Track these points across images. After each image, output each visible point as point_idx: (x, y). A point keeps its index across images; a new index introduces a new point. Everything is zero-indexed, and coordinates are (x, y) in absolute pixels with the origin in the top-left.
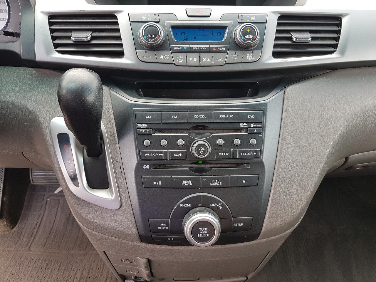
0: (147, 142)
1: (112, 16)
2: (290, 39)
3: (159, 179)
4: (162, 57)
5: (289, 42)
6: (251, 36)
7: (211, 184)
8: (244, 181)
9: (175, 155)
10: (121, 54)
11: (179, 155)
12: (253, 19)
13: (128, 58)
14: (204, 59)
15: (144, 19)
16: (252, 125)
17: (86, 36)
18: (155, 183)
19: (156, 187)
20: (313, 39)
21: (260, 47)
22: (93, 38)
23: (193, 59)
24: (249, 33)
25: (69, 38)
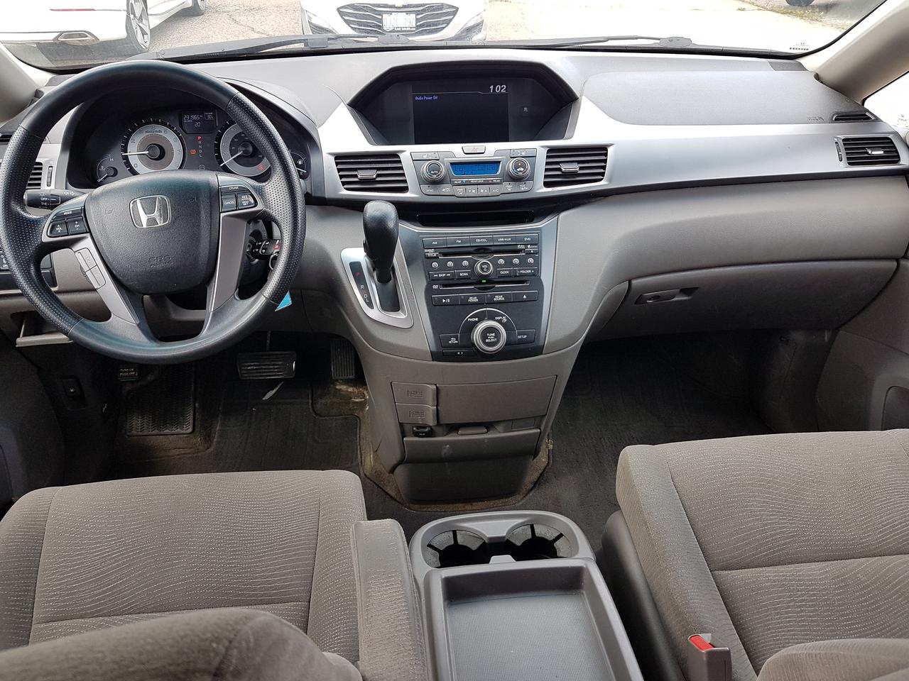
0: (435, 264)
1: (395, 155)
2: (559, 169)
3: (448, 297)
4: (444, 190)
5: (559, 173)
6: (522, 169)
7: (495, 299)
8: (525, 297)
9: (461, 274)
10: (405, 189)
11: (465, 274)
12: (524, 154)
13: (412, 192)
14: (482, 191)
15: (425, 157)
16: (529, 246)
17: (372, 174)
18: (444, 301)
19: (446, 304)
20: (581, 168)
21: (531, 178)
22: (378, 176)
23: (472, 191)
24: (520, 167)
25: (356, 176)
